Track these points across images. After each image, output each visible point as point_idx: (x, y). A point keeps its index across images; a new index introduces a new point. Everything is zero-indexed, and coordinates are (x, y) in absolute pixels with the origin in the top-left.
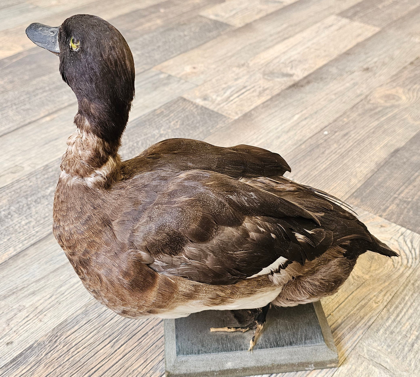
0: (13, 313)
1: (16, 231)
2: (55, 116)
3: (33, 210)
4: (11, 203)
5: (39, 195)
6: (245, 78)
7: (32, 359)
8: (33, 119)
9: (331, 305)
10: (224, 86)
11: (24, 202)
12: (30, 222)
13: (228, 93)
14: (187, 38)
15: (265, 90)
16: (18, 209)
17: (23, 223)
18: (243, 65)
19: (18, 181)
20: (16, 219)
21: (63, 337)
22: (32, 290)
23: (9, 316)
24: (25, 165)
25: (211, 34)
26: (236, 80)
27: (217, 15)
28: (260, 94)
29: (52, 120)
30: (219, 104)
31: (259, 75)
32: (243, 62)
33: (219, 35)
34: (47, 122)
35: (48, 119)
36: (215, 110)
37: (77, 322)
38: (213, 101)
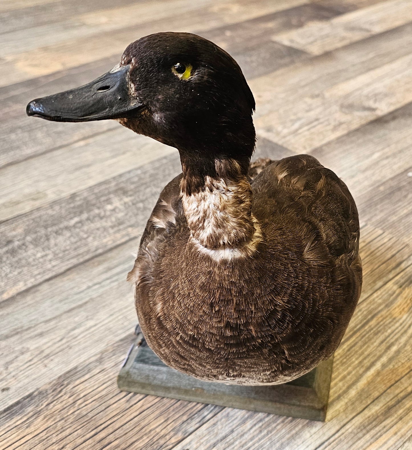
0: (14, 355)
1: (29, 264)
2: (91, 140)
3: (52, 242)
4: (27, 232)
5: (62, 226)
6: (318, 110)
7: (30, 409)
8: (65, 143)
9: (400, 370)
10: (293, 117)
11: (43, 232)
12: (46, 255)
13: (297, 125)
14: (254, 64)
15: (341, 124)
16: (35, 240)
17: (39, 255)
18: (317, 96)
19: (38, 209)
20: (31, 250)
21: (71, 386)
22: (39, 331)
23: (8, 359)
24: (49, 192)
25: (283, 61)
26: (308, 111)
27: (292, 41)
28: (335, 128)
29: (87, 145)
30: (284, 137)
31: (335, 108)
32: (317, 92)
33: (292, 62)
34: (81, 147)
35: (82, 143)
36: (280, 143)
37: (89, 371)
38: (278, 133)
